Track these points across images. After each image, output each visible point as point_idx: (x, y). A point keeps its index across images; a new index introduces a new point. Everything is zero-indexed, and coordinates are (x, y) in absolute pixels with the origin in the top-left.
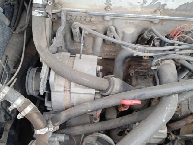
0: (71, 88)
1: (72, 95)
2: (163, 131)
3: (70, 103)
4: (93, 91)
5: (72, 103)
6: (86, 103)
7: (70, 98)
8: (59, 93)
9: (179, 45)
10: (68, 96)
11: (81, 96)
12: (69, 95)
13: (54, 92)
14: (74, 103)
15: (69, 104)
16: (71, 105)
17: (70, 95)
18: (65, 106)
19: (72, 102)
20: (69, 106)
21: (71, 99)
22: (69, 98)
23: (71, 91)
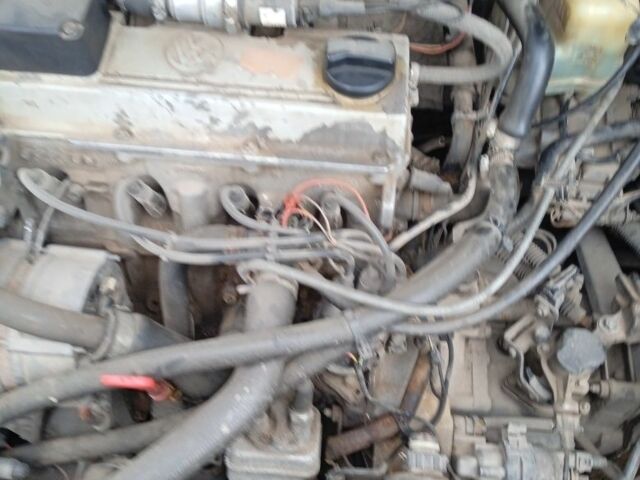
1: (15, 356)
2: (302, 458)
4: (67, 349)
9: (281, 235)
11: (41, 360)
17: (10, 356)
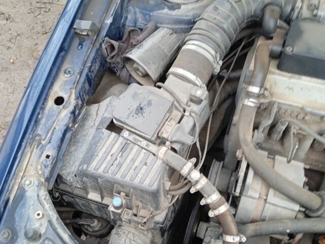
0: (268, 197)
1: (267, 205)
3: (261, 215)
4: (297, 207)
5: (264, 216)
6: (284, 221)
7: (263, 209)
8: (251, 200)
10: (261, 206)
11: (279, 209)
12: (263, 205)
13: (246, 196)
14: (266, 217)
15: (259, 216)
16: (262, 218)
17: (265, 205)
18: (252, 218)
19: (264, 214)
20: (258, 219)
21: (265, 210)
22: (261, 209)
23: (268, 200)
